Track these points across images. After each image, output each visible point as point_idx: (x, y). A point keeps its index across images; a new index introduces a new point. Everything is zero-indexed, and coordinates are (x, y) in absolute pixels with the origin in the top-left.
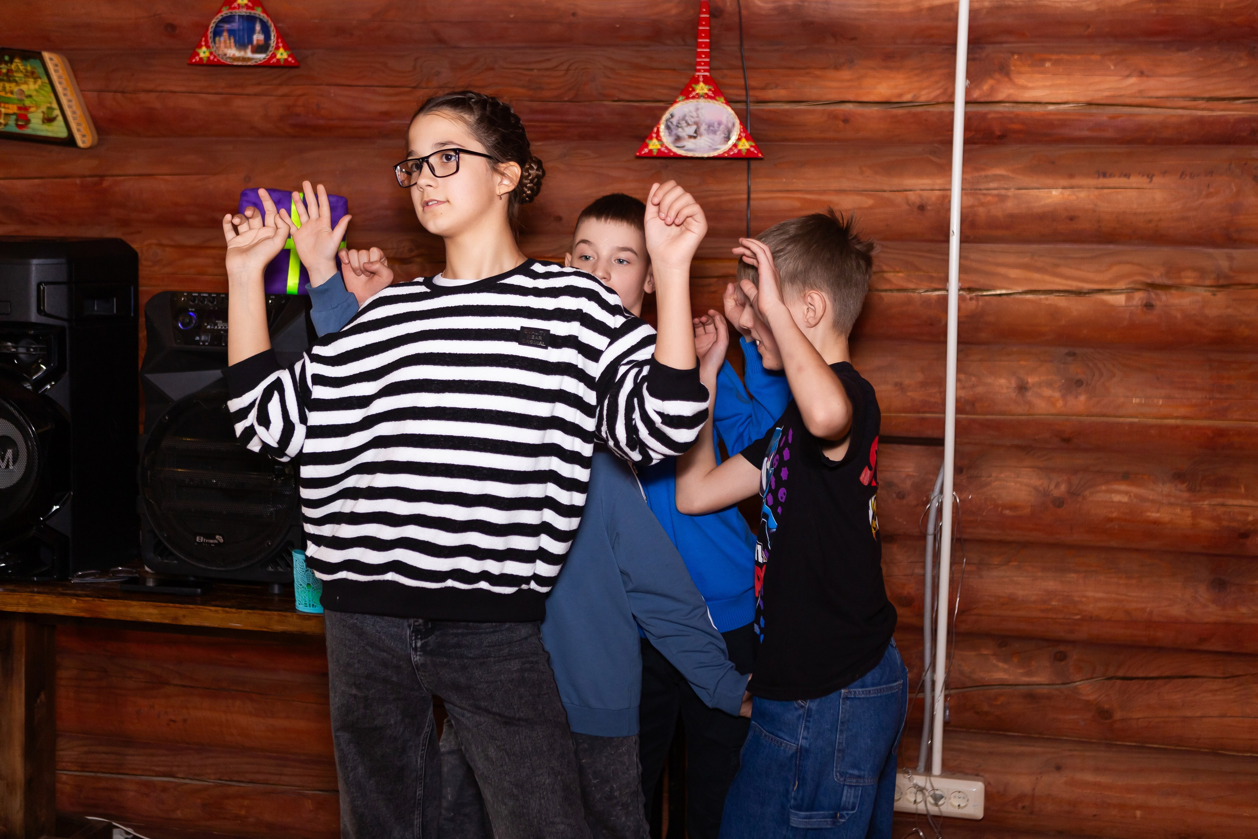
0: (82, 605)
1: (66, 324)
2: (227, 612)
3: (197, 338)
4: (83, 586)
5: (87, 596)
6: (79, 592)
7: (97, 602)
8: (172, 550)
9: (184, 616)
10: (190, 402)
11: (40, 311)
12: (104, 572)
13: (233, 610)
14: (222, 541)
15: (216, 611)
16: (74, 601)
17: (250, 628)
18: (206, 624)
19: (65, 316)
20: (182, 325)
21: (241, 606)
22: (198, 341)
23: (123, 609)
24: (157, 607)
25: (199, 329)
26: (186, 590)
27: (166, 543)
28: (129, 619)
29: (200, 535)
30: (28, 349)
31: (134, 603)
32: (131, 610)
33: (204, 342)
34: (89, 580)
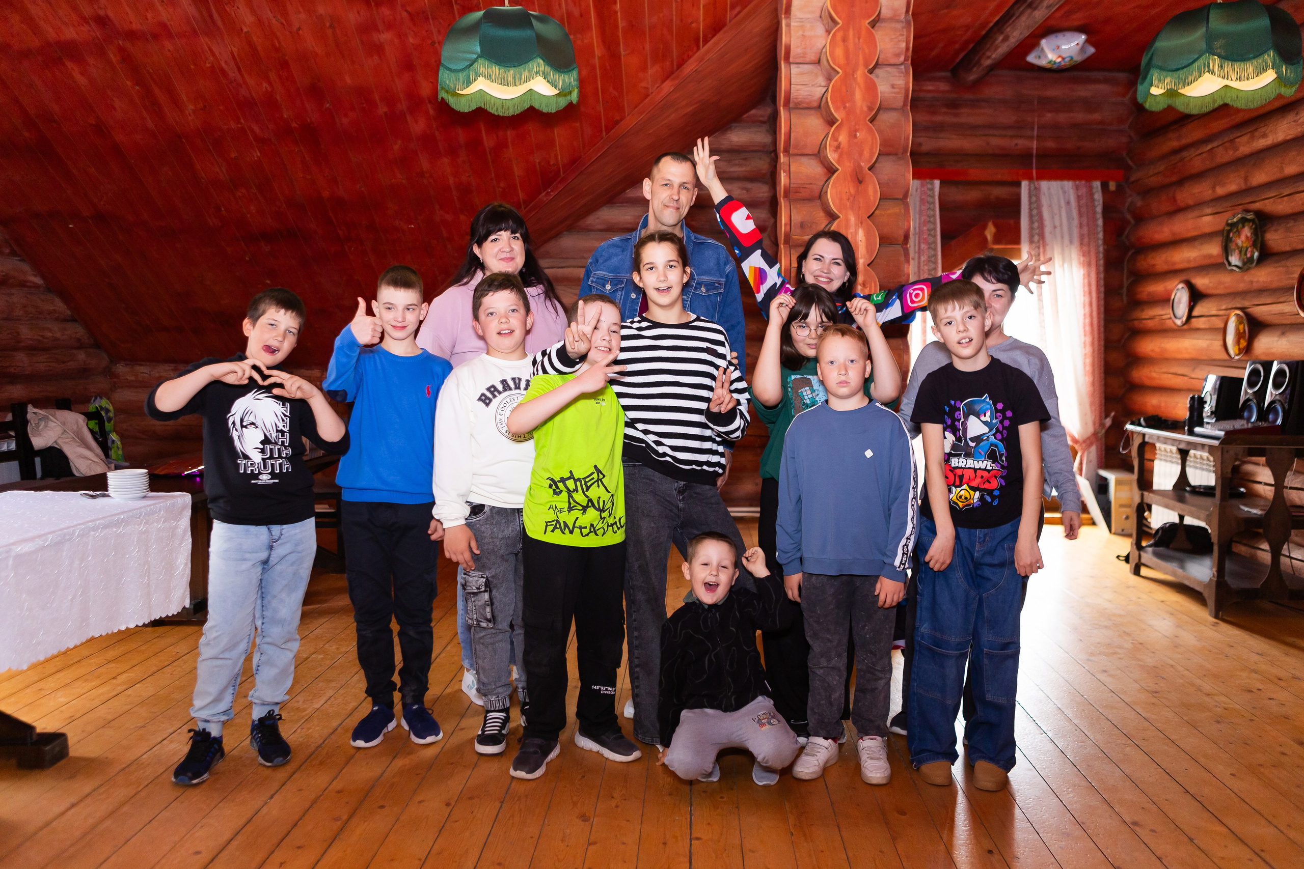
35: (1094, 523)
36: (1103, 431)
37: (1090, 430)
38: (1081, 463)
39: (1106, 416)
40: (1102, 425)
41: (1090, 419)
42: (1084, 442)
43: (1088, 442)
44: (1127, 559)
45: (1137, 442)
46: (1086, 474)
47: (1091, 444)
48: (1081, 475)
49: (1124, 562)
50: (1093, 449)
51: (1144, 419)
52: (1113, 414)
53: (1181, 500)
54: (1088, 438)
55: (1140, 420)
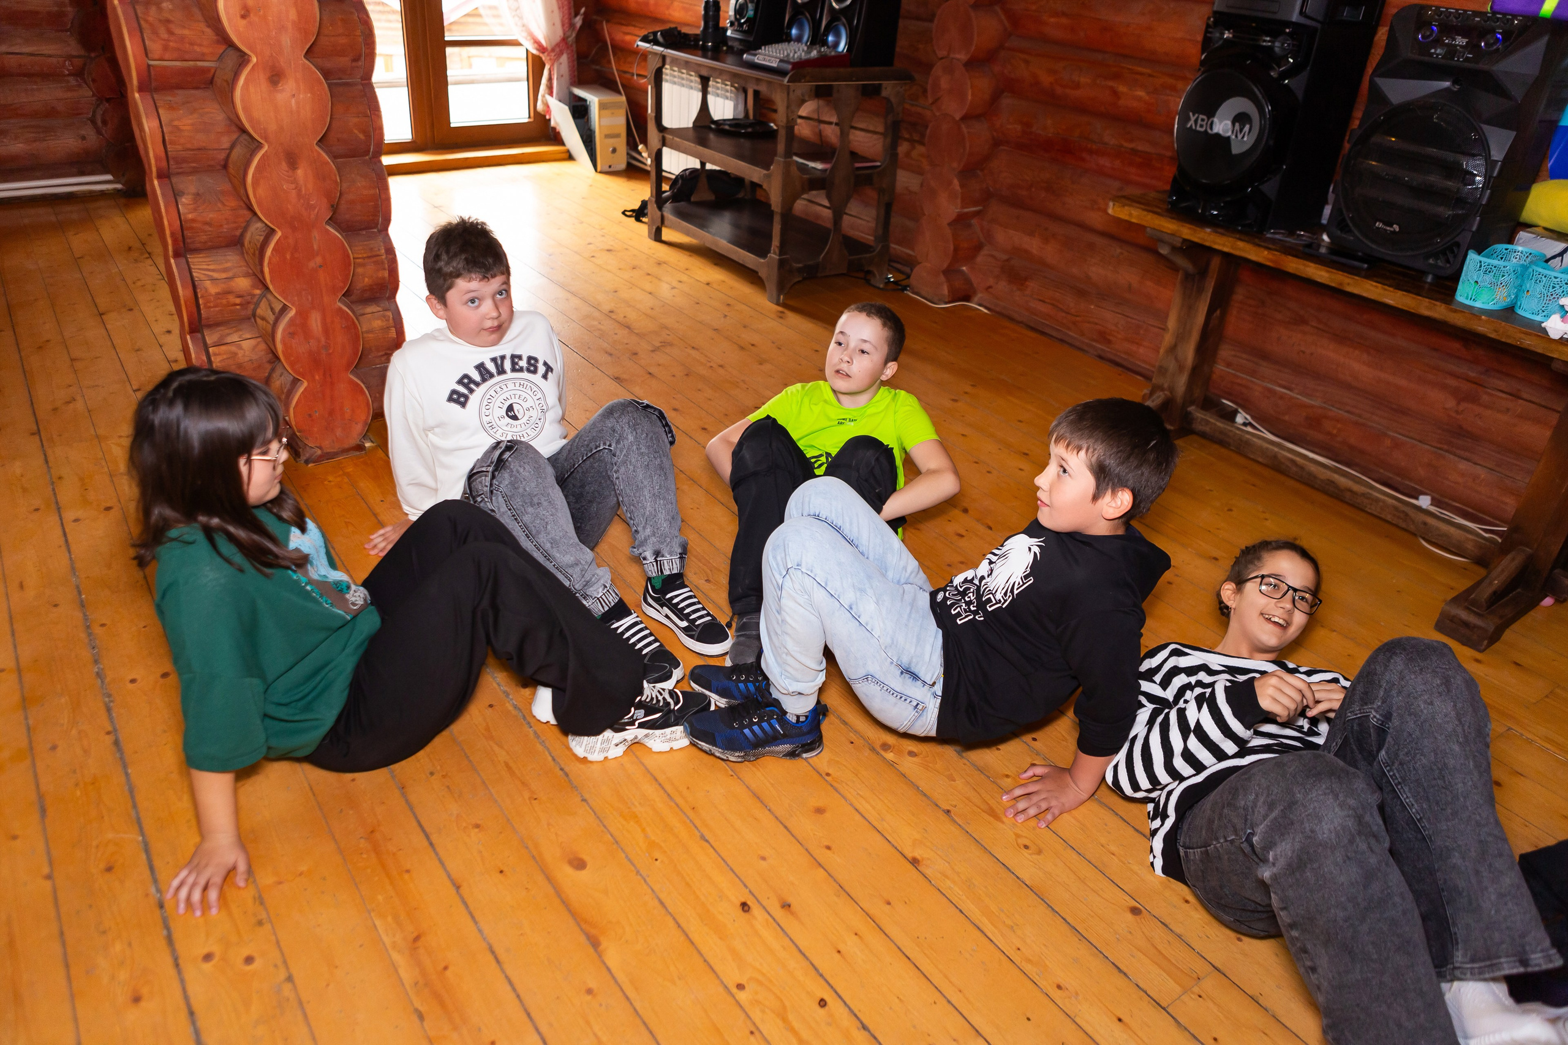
0: (1270, 256)
1: (1319, 26)
2: (1385, 290)
3: (1433, 51)
4: (1273, 241)
5: (1276, 250)
6: (1271, 246)
7: (1283, 257)
8: (1353, 228)
9: (1348, 284)
10: (1406, 108)
11: (1301, 13)
12: (1291, 233)
13: (1391, 289)
14: (1397, 230)
15: (1376, 287)
16: (1266, 252)
17: (1400, 307)
18: (1365, 294)
19: (1320, 18)
20: (1422, 37)
21: (1398, 287)
22: (1433, 53)
23: (1301, 267)
24: (1328, 272)
25: (1437, 42)
26: (1356, 263)
27: (1349, 222)
28: (1304, 276)
29: (1380, 221)
30: (1283, 45)
31: (1312, 265)
32: (1308, 269)
33: (1438, 55)
34: (1277, 236)
35: (570, 157)
36: (574, 35)
37: (559, 33)
38: (550, 79)
39: (576, 15)
40: (572, 25)
41: (557, 18)
42: (553, 50)
43: (557, 50)
44: (639, 214)
45: (653, 64)
46: (558, 94)
47: (561, 53)
48: (551, 94)
49: (633, 219)
50: (564, 58)
51: (661, 34)
52: (583, 10)
53: (702, 142)
54: (558, 45)
55: (655, 34)
